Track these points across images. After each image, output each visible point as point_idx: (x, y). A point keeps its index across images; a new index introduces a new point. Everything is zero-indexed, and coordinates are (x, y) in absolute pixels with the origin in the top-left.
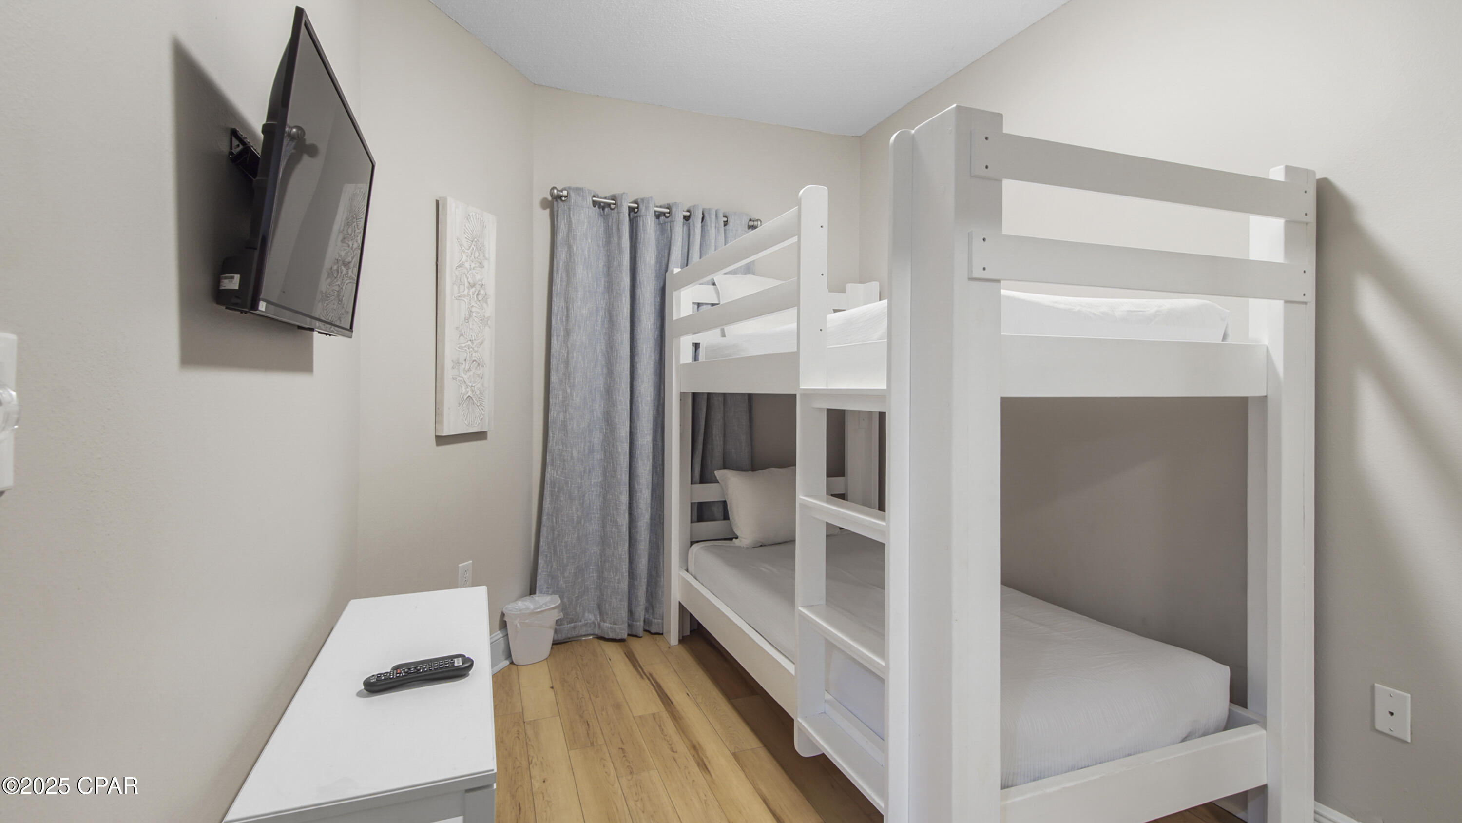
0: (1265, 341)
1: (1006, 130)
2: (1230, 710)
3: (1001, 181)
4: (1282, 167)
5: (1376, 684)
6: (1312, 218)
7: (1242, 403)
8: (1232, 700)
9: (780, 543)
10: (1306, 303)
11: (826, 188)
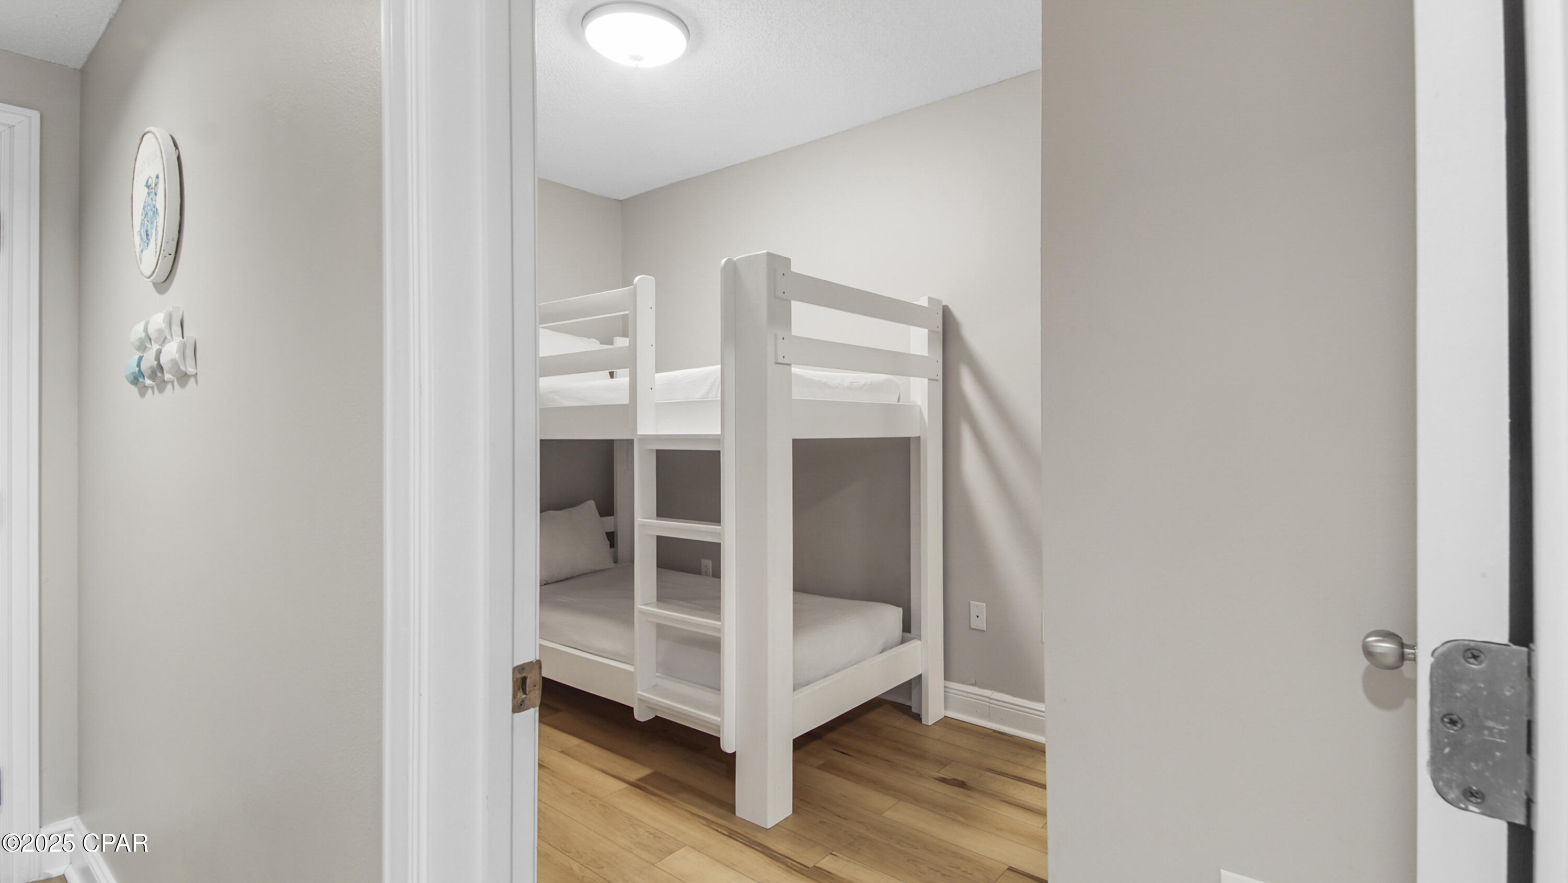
0: (919, 403)
1: (793, 269)
2: (902, 636)
3: (790, 301)
4: (927, 297)
5: (971, 602)
6: (940, 329)
7: (907, 440)
8: (904, 631)
9: (562, 581)
10: (938, 380)
11: (654, 278)
